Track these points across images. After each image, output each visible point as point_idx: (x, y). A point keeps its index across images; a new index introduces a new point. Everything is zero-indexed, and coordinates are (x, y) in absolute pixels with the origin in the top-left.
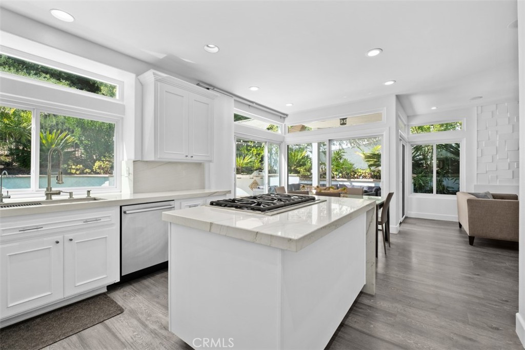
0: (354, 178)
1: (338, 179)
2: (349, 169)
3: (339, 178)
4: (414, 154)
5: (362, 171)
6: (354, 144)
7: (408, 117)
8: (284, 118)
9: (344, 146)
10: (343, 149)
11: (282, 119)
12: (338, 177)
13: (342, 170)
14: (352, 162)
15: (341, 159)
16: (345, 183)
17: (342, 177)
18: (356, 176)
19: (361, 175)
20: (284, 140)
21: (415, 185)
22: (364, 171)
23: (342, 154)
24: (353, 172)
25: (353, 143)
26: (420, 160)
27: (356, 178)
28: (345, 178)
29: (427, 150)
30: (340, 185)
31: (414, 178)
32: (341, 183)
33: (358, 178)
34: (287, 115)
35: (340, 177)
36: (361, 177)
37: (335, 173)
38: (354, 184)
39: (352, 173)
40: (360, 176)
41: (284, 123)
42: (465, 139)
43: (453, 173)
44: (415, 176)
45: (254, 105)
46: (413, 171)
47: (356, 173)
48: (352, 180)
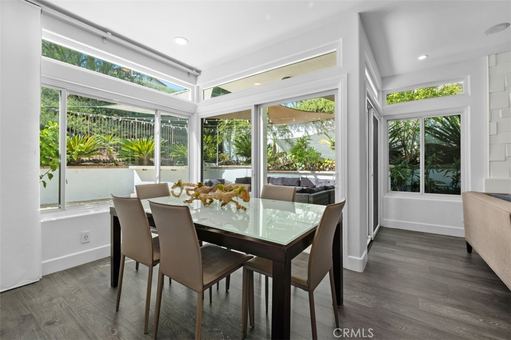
0: (319, 170)
1: (300, 172)
2: (315, 159)
3: (302, 170)
4: (391, 139)
5: (328, 162)
6: (322, 130)
7: (383, 78)
8: (196, 76)
9: (311, 133)
10: (309, 136)
11: (192, 78)
12: (301, 168)
13: (305, 160)
14: (318, 151)
15: (305, 147)
16: (309, 177)
17: (306, 169)
18: (321, 167)
19: (328, 166)
20: (195, 110)
21: (392, 179)
22: (331, 162)
23: (307, 141)
24: (319, 162)
25: (320, 128)
26: (399, 147)
27: (321, 170)
28: (310, 169)
29: (406, 135)
30: (302, 178)
31: (391, 170)
32: (304, 176)
33: (324, 170)
34: (199, 72)
35: (303, 168)
36: (327, 169)
37: (298, 164)
38: (319, 177)
39: (317, 165)
40: (326, 167)
41: (195, 83)
42: (469, 107)
43: (443, 163)
44: (393, 166)
45: (109, 35)
46: (390, 161)
47: (321, 164)
48: (317, 172)
